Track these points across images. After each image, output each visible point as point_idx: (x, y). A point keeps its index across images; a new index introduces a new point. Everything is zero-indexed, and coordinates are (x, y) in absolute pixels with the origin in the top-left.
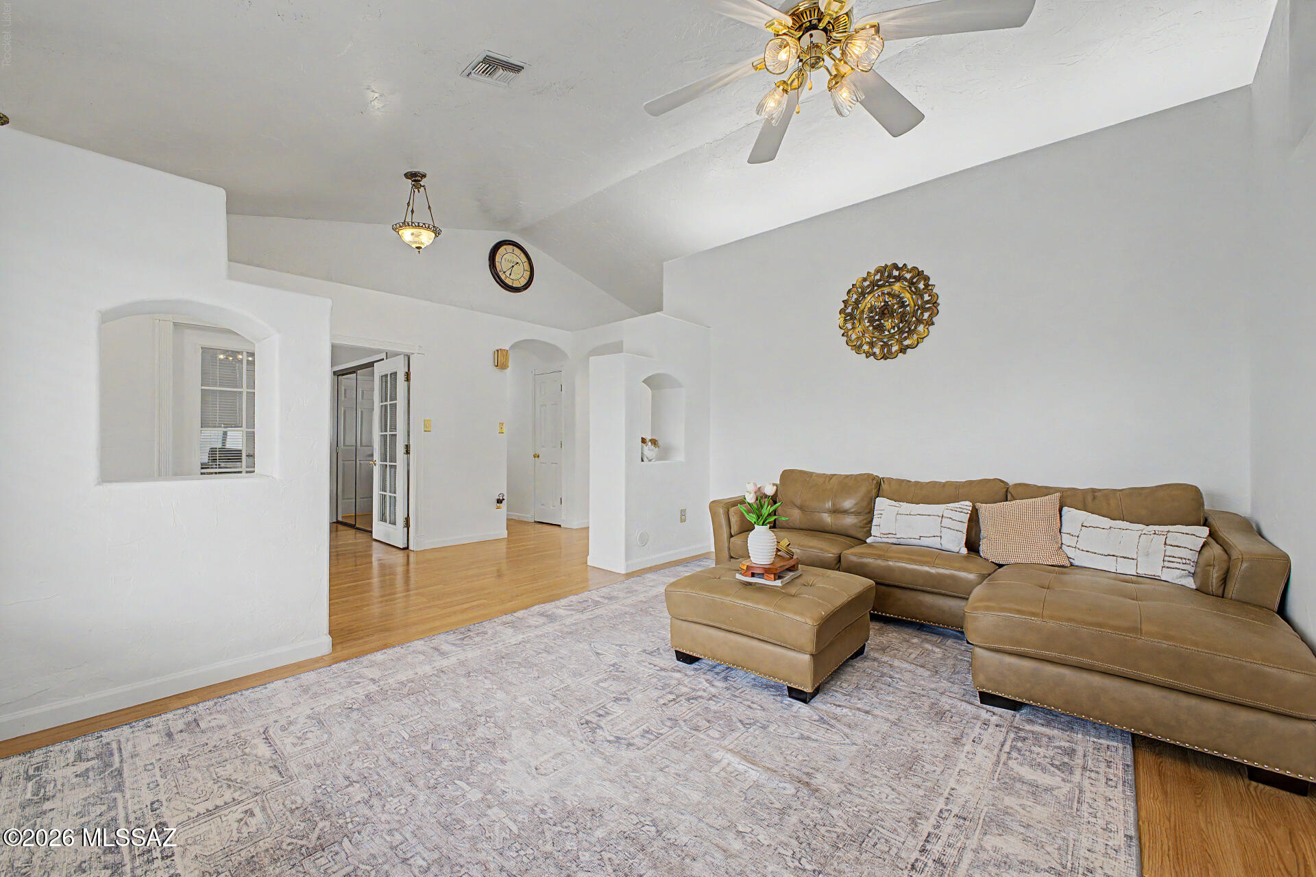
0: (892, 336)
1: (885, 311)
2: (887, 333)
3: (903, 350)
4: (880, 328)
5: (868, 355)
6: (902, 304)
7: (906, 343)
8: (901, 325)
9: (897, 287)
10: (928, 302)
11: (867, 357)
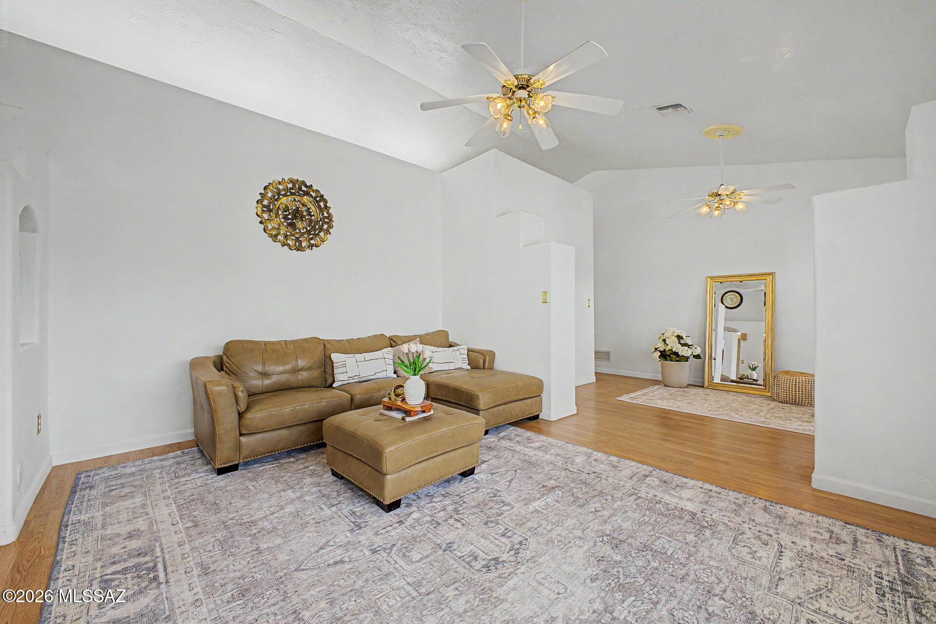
0: (302, 234)
1: (297, 213)
2: (298, 231)
3: (311, 246)
4: (292, 225)
5: (284, 245)
6: (309, 214)
7: (312, 242)
8: (308, 229)
9: (305, 199)
10: (326, 217)
11: (283, 246)
